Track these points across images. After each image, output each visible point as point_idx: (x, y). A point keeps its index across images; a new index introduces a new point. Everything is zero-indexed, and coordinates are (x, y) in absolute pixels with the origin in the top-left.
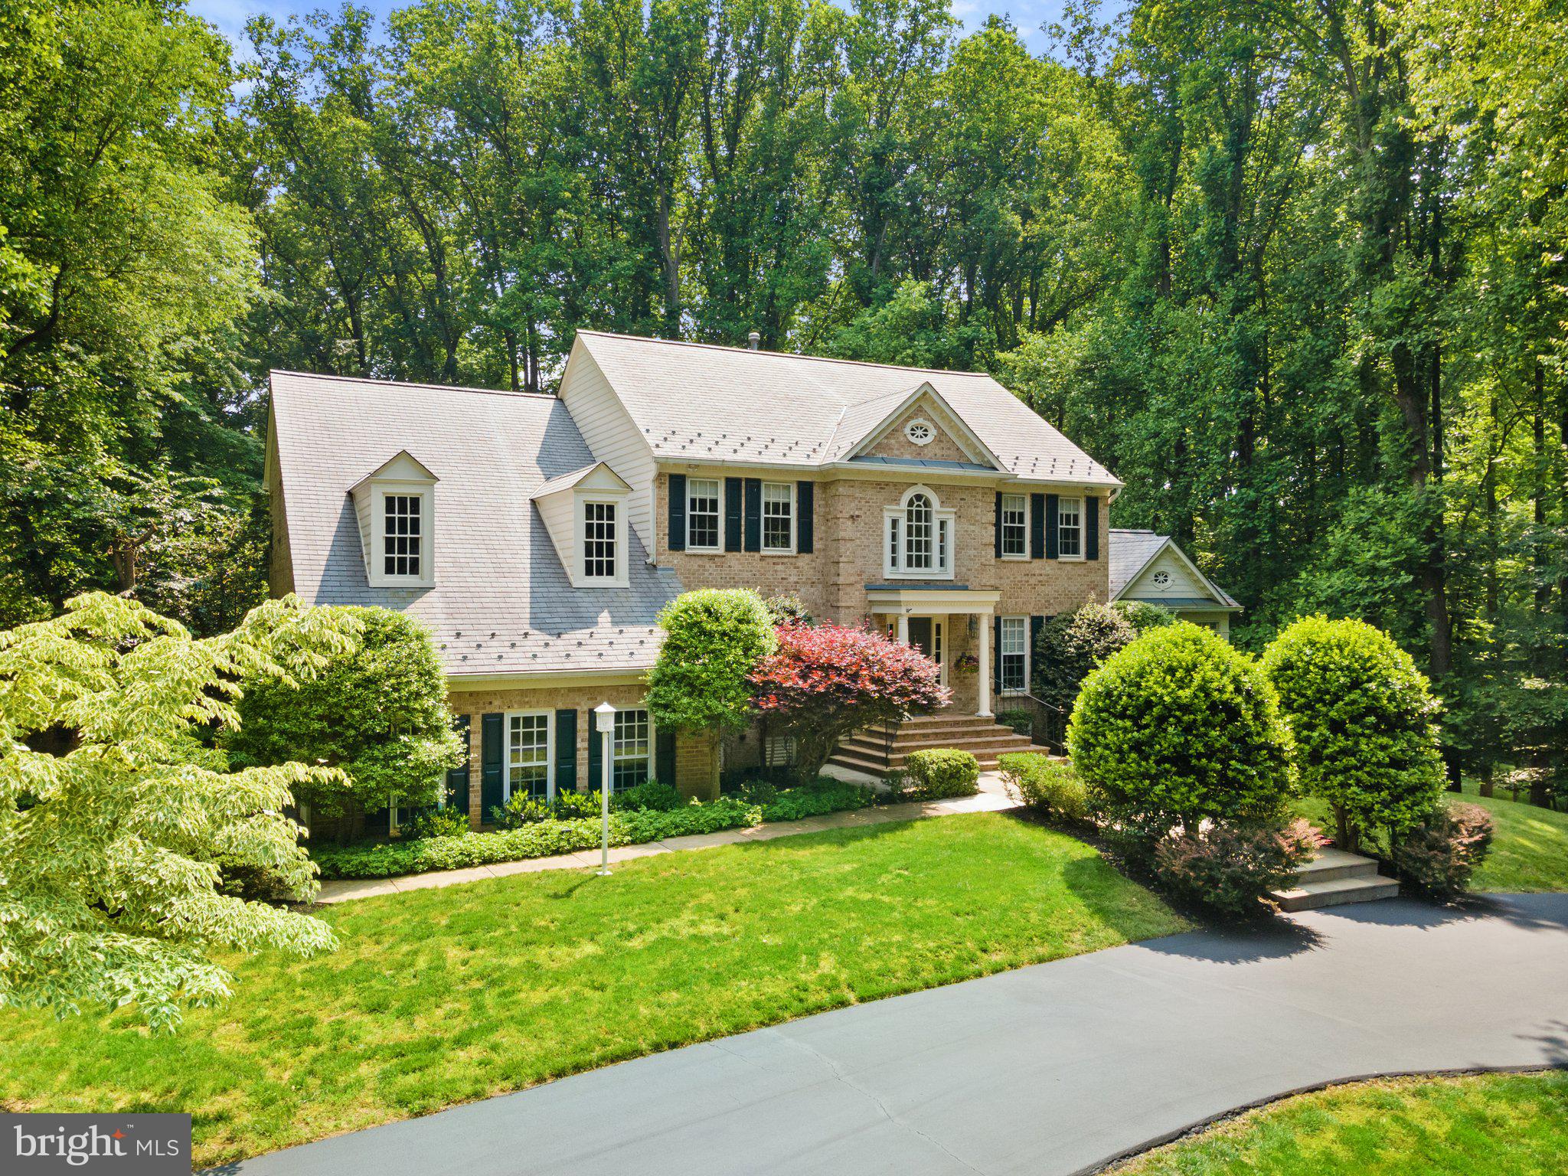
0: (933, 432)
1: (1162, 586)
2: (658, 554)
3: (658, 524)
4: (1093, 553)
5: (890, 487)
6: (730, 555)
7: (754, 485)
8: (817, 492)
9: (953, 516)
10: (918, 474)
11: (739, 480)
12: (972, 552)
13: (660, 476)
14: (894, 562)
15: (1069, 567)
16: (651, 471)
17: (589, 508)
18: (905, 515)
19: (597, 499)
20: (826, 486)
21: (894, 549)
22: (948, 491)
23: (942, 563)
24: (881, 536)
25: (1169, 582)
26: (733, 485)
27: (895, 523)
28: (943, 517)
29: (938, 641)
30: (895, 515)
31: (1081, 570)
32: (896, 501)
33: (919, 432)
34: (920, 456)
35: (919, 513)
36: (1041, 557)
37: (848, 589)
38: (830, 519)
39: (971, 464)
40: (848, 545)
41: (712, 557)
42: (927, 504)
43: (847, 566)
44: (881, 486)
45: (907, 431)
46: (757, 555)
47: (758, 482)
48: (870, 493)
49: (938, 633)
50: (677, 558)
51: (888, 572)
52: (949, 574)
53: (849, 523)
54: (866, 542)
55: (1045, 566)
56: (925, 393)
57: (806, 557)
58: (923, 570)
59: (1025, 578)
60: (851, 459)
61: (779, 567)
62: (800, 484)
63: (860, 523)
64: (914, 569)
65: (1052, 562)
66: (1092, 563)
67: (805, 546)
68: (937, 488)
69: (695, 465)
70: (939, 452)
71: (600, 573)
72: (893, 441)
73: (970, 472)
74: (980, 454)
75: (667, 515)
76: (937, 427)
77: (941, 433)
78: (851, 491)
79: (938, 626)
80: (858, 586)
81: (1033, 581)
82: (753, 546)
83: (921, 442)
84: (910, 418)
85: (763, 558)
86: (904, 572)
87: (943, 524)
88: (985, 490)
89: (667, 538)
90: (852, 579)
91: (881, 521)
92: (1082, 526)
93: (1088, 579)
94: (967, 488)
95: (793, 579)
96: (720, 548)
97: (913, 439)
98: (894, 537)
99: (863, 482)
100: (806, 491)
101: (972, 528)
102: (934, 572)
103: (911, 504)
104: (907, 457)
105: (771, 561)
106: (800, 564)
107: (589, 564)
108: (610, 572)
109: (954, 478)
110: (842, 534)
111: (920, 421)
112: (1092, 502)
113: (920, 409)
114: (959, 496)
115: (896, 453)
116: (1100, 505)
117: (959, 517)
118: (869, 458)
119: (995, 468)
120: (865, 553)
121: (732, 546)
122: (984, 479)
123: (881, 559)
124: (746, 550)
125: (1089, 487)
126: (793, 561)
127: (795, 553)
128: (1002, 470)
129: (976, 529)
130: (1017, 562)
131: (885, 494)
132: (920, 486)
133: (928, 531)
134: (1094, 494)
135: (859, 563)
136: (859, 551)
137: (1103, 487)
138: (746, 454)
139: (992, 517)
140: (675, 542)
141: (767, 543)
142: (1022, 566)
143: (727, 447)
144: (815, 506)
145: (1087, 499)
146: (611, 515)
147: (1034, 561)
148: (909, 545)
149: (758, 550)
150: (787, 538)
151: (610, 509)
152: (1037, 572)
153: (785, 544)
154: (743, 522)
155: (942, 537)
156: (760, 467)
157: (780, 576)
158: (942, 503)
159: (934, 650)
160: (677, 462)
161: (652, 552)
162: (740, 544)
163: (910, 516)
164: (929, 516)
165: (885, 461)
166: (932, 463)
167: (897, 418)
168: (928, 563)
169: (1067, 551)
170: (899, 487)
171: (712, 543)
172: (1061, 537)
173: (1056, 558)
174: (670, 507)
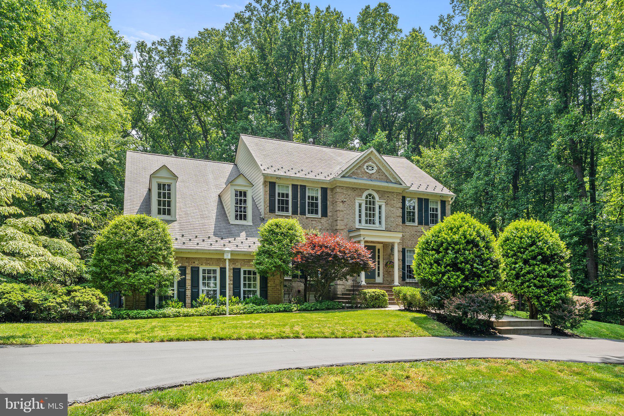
0: (375, 168)
2: (265, 214)
3: (265, 202)
5: (358, 190)
6: (294, 216)
7: (303, 187)
8: (329, 192)
9: (384, 203)
10: (369, 185)
12: (392, 219)
13: (265, 182)
14: (360, 221)
16: (262, 180)
17: (236, 192)
18: (364, 202)
19: (239, 189)
20: (332, 190)
21: (360, 216)
22: (383, 193)
23: (380, 222)
24: (355, 210)
26: (295, 187)
27: (360, 206)
28: (380, 203)
29: (379, 256)
30: (360, 202)
32: (361, 196)
33: (370, 168)
34: (370, 177)
35: (370, 202)
36: (422, 225)
37: (342, 232)
38: (334, 203)
39: (391, 182)
40: (341, 213)
41: (286, 216)
42: (373, 198)
43: (341, 222)
44: (354, 189)
45: (365, 167)
46: (305, 217)
47: (305, 186)
48: (350, 192)
49: (379, 252)
50: (272, 216)
51: (357, 225)
52: (383, 228)
53: (341, 204)
54: (348, 212)
55: (423, 228)
56: (372, 152)
57: (325, 219)
58: (372, 225)
59: (416, 233)
60: (342, 177)
61: (314, 222)
62: (322, 188)
63: (346, 204)
64: (368, 225)
65: (427, 227)
67: (325, 214)
68: (378, 192)
69: (279, 178)
70: (378, 177)
71: (241, 219)
72: (359, 171)
73: (390, 185)
74: (395, 178)
75: (268, 198)
76: (377, 166)
77: (379, 169)
78: (342, 191)
79: (379, 250)
80: (346, 230)
81: (418, 234)
82: (303, 213)
83: (371, 172)
84: (366, 162)
85: (307, 218)
86: (364, 225)
87: (380, 207)
88: (398, 194)
89: (268, 208)
90: (343, 227)
91: (354, 204)
92: (439, 213)
94: (390, 192)
95: (319, 227)
96: (290, 213)
97: (367, 171)
98: (360, 211)
99: (347, 187)
100: (324, 191)
101: (392, 209)
102: (376, 227)
103: (367, 197)
104: (365, 177)
105: (310, 219)
106: (322, 221)
107: (236, 216)
108: (245, 219)
109: (384, 187)
110: (338, 208)
111: (370, 163)
112: (443, 203)
113: (370, 159)
114: (386, 195)
115: (360, 176)
116: (447, 204)
117: (387, 204)
118: (349, 177)
119: (401, 184)
120: (348, 217)
121: (295, 212)
122: (397, 188)
123: (355, 220)
124: (300, 214)
125: (442, 196)
126: (319, 220)
127: (320, 217)
128: (404, 185)
129: (394, 209)
130: (412, 226)
131: (356, 193)
132: (370, 190)
133: (374, 209)
134: (444, 199)
135: (346, 221)
136: (345, 216)
137: (447, 196)
138: (300, 175)
139: (400, 205)
140: (272, 209)
141: (309, 212)
142: (414, 228)
143: (292, 172)
144: (328, 198)
145: (441, 201)
146: (245, 196)
147: (419, 226)
148: (366, 215)
149: (305, 215)
150: (317, 211)
151: (245, 193)
152: (420, 231)
153: (316, 213)
154: (299, 203)
155: (380, 212)
156: (304, 180)
157: (314, 226)
158: (380, 198)
159: (377, 259)
160: (272, 176)
161: (263, 213)
162: (298, 212)
163: (366, 202)
164: (374, 203)
165: (356, 179)
166: (375, 181)
167: (361, 161)
168: (374, 223)
169: (433, 223)
170: (362, 190)
171: (287, 211)
172: (430, 216)
173: (428, 225)
174: (270, 195)
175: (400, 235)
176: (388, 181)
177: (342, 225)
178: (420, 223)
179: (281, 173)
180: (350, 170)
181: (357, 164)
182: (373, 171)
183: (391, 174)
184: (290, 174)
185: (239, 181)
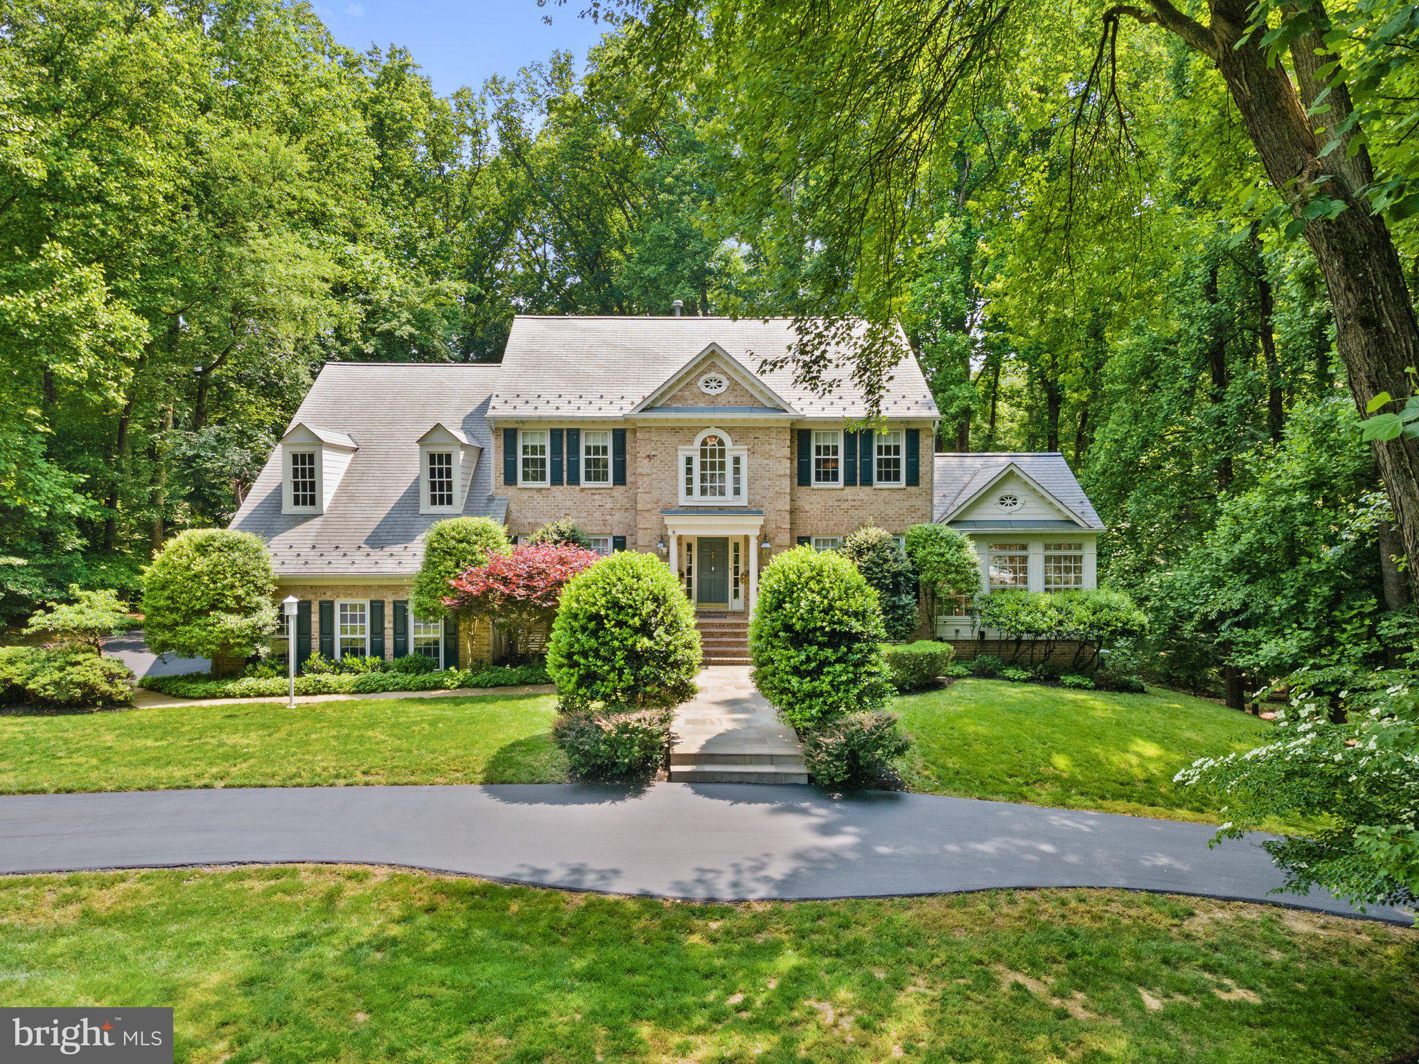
0: (726, 383)
1: (1009, 508)
2: (497, 488)
3: (495, 466)
4: (913, 479)
5: (685, 432)
6: (554, 488)
7: (574, 434)
8: (628, 436)
9: (746, 453)
10: (711, 419)
11: (562, 430)
12: (767, 483)
13: (496, 431)
14: (689, 492)
15: (886, 493)
17: (432, 457)
18: (699, 453)
19: (437, 450)
20: (635, 432)
21: (689, 481)
22: (740, 432)
23: (737, 492)
24: (676, 471)
25: (1019, 505)
26: (556, 435)
27: (689, 460)
28: (736, 454)
29: (736, 557)
30: (689, 454)
31: (900, 496)
32: (691, 442)
33: (713, 384)
34: (713, 401)
35: (713, 451)
36: (855, 485)
37: (645, 514)
39: (765, 409)
40: (645, 478)
41: (539, 490)
42: (721, 443)
43: (645, 495)
44: (675, 430)
45: (701, 383)
46: (577, 488)
48: (665, 437)
50: (510, 491)
51: (683, 500)
52: (743, 500)
53: (646, 461)
54: (662, 476)
55: (859, 493)
56: (713, 352)
57: (621, 488)
58: (718, 498)
59: (836, 504)
60: (643, 410)
61: (597, 497)
62: (614, 431)
63: (656, 462)
64: (708, 498)
65: (867, 489)
66: (913, 489)
67: (620, 479)
68: (730, 430)
70: (732, 400)
71: (442, 503)
72: (687, 393)
73: (764, 415)
74: (770, 399)
75: (503, 459)
76: (729, 378)
77: (734, 386)
78: (647, 435)
79: (736, 545)
80: (658, 512)
81: (845, 505)
82: (574, 480)
83: (713, 392)
84: (703, 373)
85: (582, 490)
86: (697, 499)
87: (737, 460)
88: (780, 430)
89: (502, 476)
90: (649, 506)
91: (676, 459)
92: (903, 456)
93: (907, 504)
94: (760, 429)
95: (609, 506)
96: (547, 484)
97: (707, 390)
98: (689, 471)
99: (659, 428)
100: (620, 437)
101: (766, 462)
102: (729, 500)
103: (704, 443)
104: (701, 405)
105: (589, 492)
106: (615, 494)
107: (434, 497)
108: (450, 502)
109: (745, 420)
110: (639, 470)
111: (713, 375)
112: (913, 436)
113: (713, 365)
114: (752, 436)
115: (690, 402)
116: (922, 436)
117: (752, 452)
118: (664, 408)
119: (785, 411)
120: (660, 485)
121: (557, 480)
122: (777, 420)
123: (677, 490)
124: (568, 484)
125: (905, 421)
126: (609, 491)
127: (612, 486)
128: (792, 412)
129: (771, 463)
130: (828, 489)
131: (679, 436)
132: (713, 429)
133: (722, 466)
134: (913, 427)
135: (656, 493)
136: (655, 484)
137: (923, 420)
138: (567, 411)
139: (787, 452)
140: (510, 479)
141: (588, 478)
142: (833, 493)
143: (553, 405)
144: (628, 447)
145: (908, 431)
146: (449, 461)
147: (847, 488)
148: (703, 478)
149: (578, 484)
150: (605, 474)
151: (449, 457)
152: (850, 498)
153: (605, 478)
154: (565, 462)
155: (737, 471)
156: (572, 420)
157: (597, 503)
158: (735, 442)
159: (731, 565)
160: (506, 420)
161: (493, 487)
162: (562, 479)
163: (703, 453)
164: (722, 454)
165: (677, 410)
166: (724, 410)
167: (688, 374)
168: (722, 493)
169: (888, 479)
170: (694, 430)
171: (543, 479)
172: (879, 465)
173: (871, 485)
174: (505, 453)
175: (759, 521)
176: (757, 406)
177: (648, 503)
178: (850, 481)
179: (525, 411)
180: (662, 395)
181: (679, 381)
182: (719, 391)
183: (761, 392)
184: (546, 411)
185: (437, 437)
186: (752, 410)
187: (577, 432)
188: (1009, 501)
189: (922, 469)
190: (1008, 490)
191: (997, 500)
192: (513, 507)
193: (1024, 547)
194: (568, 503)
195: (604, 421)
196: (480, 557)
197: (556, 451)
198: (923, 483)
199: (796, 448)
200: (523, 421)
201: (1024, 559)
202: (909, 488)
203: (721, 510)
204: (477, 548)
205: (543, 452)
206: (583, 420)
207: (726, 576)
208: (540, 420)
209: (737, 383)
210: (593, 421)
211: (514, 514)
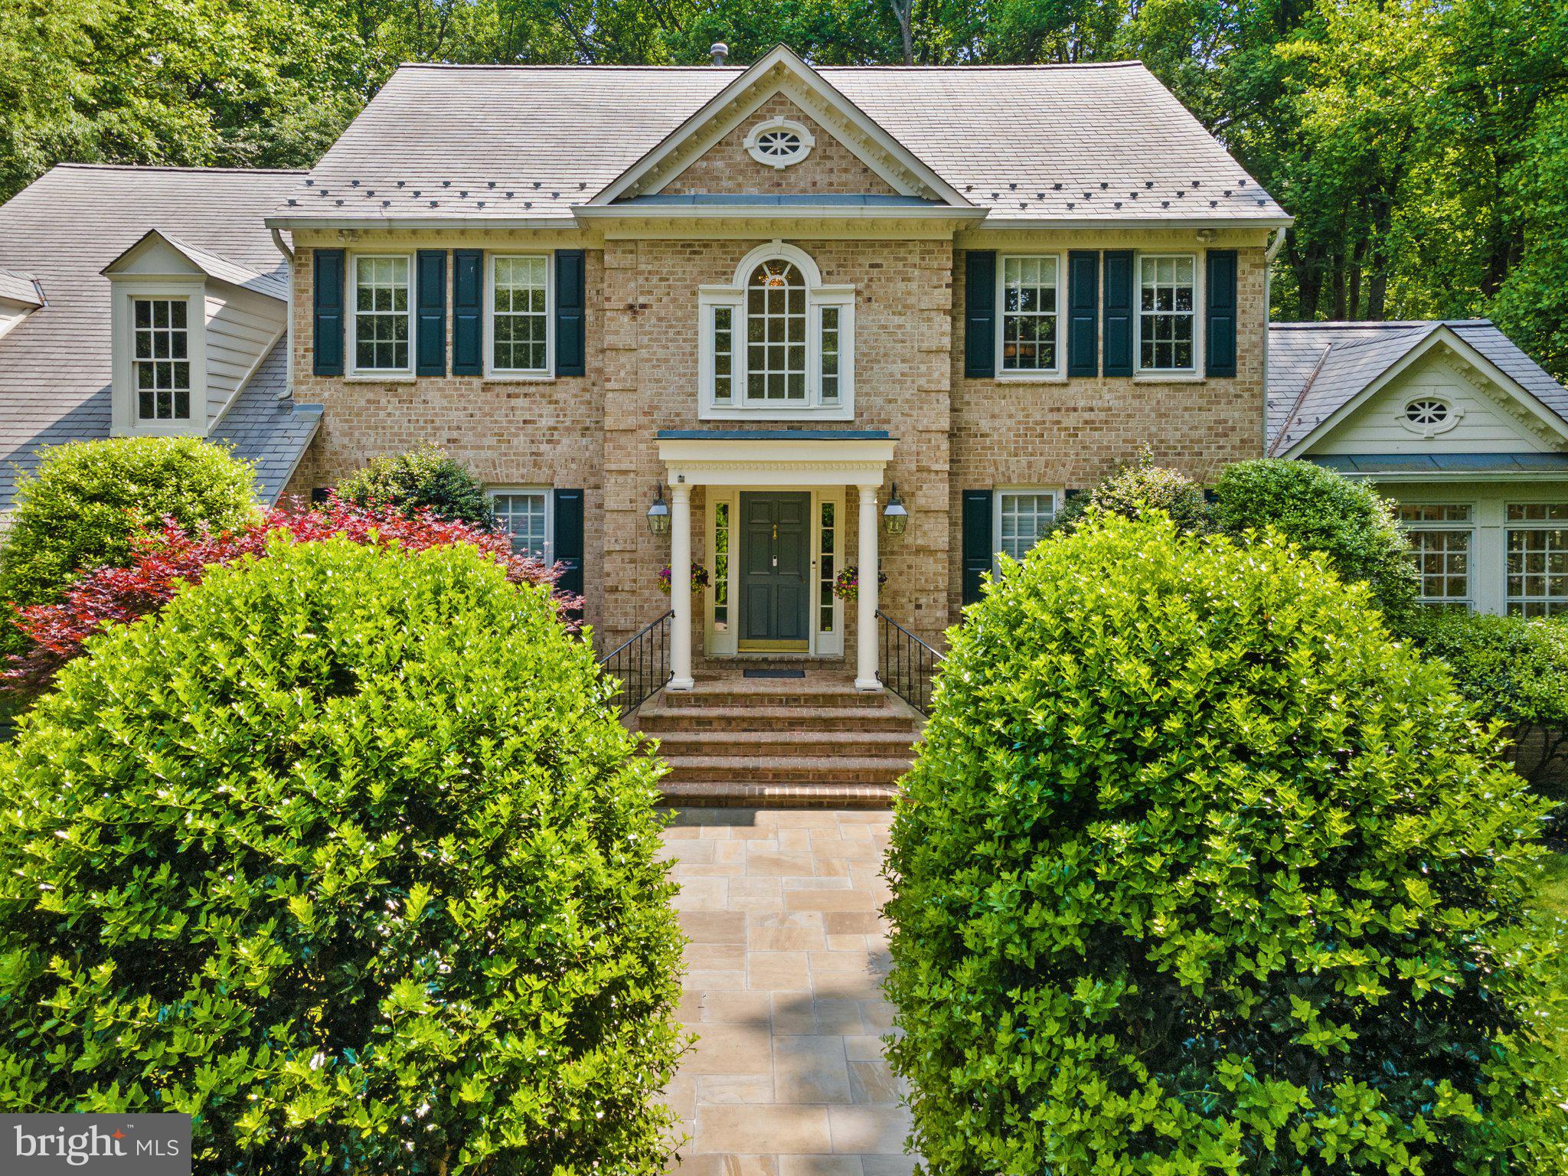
0: (807, 140)
1: (1427, 429)
2: (298, 382)
3: (296, 334)
4: (1222, 363)
5: (712, 249)
6: (425, 382)
7: (471, 260)
8: (590, 266)
9: (852, 299)
10: (773, 222)
11: (443, 253)
12: (898, 368)
13: (297, 254)
14: (723, 389)
15: (1160, 394)
17: (141, 308)
18: (744, 300)
19: (153, 292)
21: (723, 365)
22: (838, 252)
23: (830, 388)
24: (694, 342)
25: (1449, 421)
26: (429, 263)
27: (723, 319)
28: (830, 301)
29: (827, 537)
30: (723, 301)
31: (1193, 399)
32: (726, 275)
33: (779, 144)
34: (778, 185)
35: (776, 296)
36: (1095, 375)
37: (623, 440)
39: (896, 197)
40: (623, 359)
41: (392, 387)
42: (796, 277)
43: (623, 396)
44: (690, 248)
45: (750, 141)
46: (476, 382)
47: (479, 254)
48: (669, 262)
49: (826, 520)
50: (328, 390)
51: (708, 407)
52: (844, 408)
53: (626, 319)
54: (661, 353)
55: (1102, 392)
56: (778, 67)
57: (573, 384)
58: (786, 402)
59: (1055, 416)
60: (617, 201)
61: (519, 402)
62: (560, 255)
63: (649, 320)
64: (766, 402)
65: (1119, 384)
66: (1220, 384)
67: (572, 363)
68: (815, 248)
70: (822, 179)
71: (165, 413)
72: (719, 163)
73: (894, 212)
74: (907, 175)
75: (310, 319)
76: (815, 129)
77: (826, 145)
78: (628, 260)
79: (828, 508)
80: (647, 434)
81: (1071, 421)
82: (469, 365)
83: (779, 162)
84: (755, 117)
85: (487, 387)
86: (741, 405)
87: (830, 317)
88: (928, 247)
89: (310, 355)
90: (631, 422)
91: (693, 314)
92: (1198, 312)
93: (1209, 417)
94: (886, 244)
95: (546, 422)
96: (408, 374)
97: (765, 158)
98: (723, 342)
99: (654, 244)
100: (572, 266)
101: (897, 320)
102: (811, 406)
103: (757, 276)
104: (754, 191)
105: (503, 391)
106: (560, 396)
107: (144, 403)
108: (183, 413)
109: (849, 223)
110: (609, 340)
111: (778, 121)
112: (1223, 266)
113: (780, 101)
114: (865, 260)
115: (726, 184)
116: (1243, 265)
117: (865, 299)
118: (663, 196)
119: (943, 202)
120: (658, 373)
121: (430, 365)
122: (924, 223)
123: (694, 384)
124: (455, 373)
125: (1207, 229)
126: (547, 389)
127: (553, 378)
128: (956, 204)
129: (909, 322)
130: (1033, 385)
131: (701, 262)
132: (777, 244)
133: (798, 330)
134: (1225, 244)
135: (647, 393)
136: (646, 371)
137: (1247, 228)
138: (452, 209)
139: (944, 297)
140: (327, 361)
141: (500, 362)
142: (1044, 393)
143: (425, 200)
144: (590, 291)
145: (1212, 255)
146: (180, 319)
147: (1075, 381)
148: (755, 358)
149: (478, 372)
150: (540, 351)
151: (180, 308)
152: (1081, 404)
153: (539, 362)
154: (449, 325)
155: (830, 341)
156: (463, 229)
157: (521, 416)
158: (827, 275)
159: (816, 553)
160: (317, 228)
161: (290, 378)
162: (443, 364)
163: (755, 302)
164: (798, 301)
165: (694, 200)
166: (802, 199)
167: (721, 118)
168: (797, 390)
169: (1163, 362)
170: (733, 248)
171: (402, 363)
172: (1146, 334)
173: (1129, 374)
174: (317, 303)
175: (884, 452)
176: (876, 191)
177: (630, 413)
178: (1081, 367)
179: (359, 209)
180: (662, 166)
181: (701, 134)
182: (793, 158)
183: (888, 159)
184: (405, 209)
185: (151, 263)
186: (865, 199)
187: (478, 256)
188: (1428, 412)
189: (1242, 340)
190: (1428, 386)
191: (1401, 410)
192: (332, 423)
193: (1459, 513)
194: (456, 416)
195: (536, 231)
196: (140, 539)
197: (430, 299)
198: (1244, 370)
199: (962, 293)
200: (352, 231)
201: (1460, 540)
202: (1213, 383)
203: (796, 431)
204: (138, 516)
205: (402, 305)
206: (488, 230)
207: (804, 577)
208: (391, 229)
209: (832, 142)
210: (512, 230)
211: (336, 441)
